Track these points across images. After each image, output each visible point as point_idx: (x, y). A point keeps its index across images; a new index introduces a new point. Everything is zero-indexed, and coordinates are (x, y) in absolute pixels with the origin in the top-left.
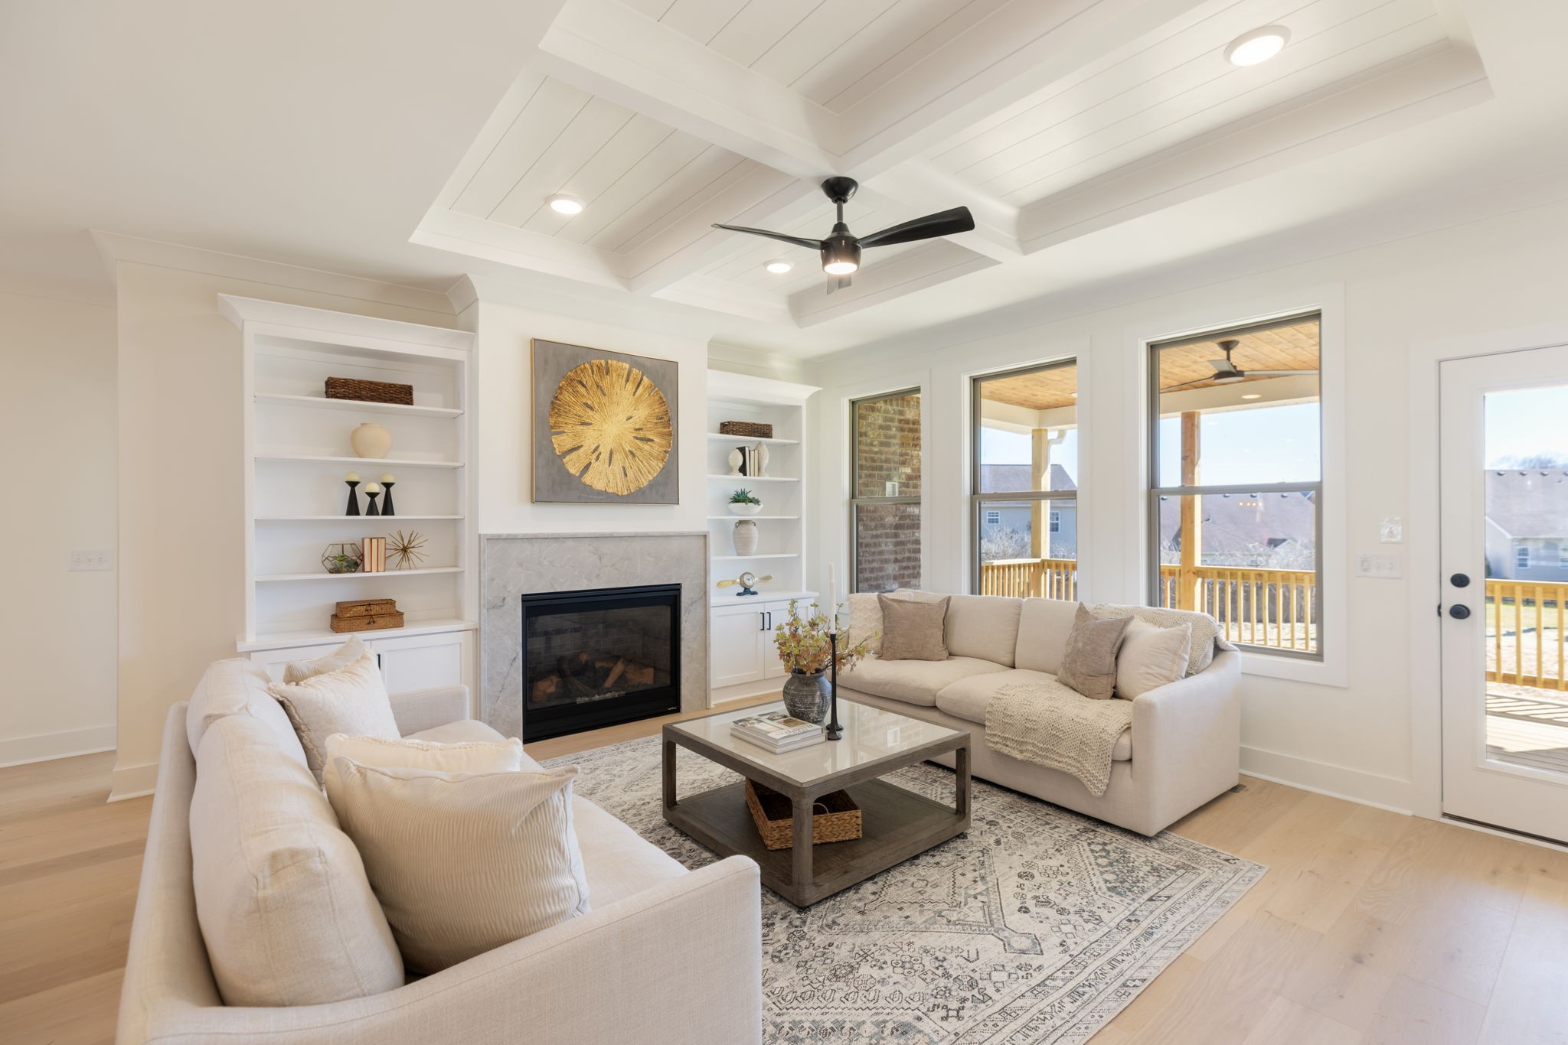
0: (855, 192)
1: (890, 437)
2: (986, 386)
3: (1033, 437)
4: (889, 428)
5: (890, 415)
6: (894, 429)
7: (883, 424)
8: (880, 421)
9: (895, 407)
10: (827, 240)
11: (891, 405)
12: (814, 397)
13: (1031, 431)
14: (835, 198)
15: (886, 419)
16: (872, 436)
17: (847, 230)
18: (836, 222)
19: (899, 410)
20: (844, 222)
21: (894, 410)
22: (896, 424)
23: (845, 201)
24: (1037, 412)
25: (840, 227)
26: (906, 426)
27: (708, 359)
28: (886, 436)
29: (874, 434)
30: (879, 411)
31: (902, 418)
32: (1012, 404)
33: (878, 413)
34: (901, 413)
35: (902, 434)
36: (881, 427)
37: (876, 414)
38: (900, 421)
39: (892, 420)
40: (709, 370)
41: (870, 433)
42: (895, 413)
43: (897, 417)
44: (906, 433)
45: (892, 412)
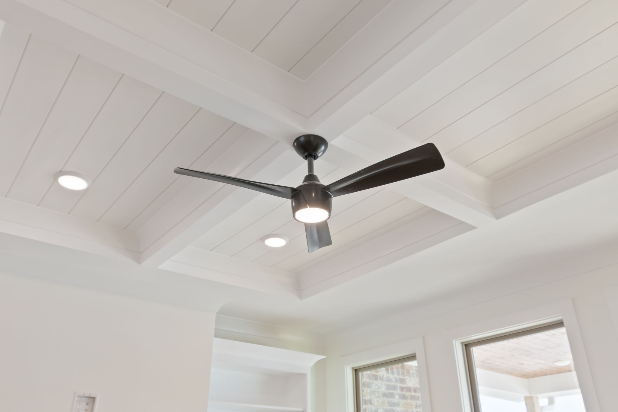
0: (324, 151)
1: (395, 405)
2: (476, 351)
3: (526, 404)
4: (392, 395)
5: (393, 384)
6: (397, 397)
7: (387, 391)
8: (383, 389)
9: (396, 376)
10: (298, 187)
11: (393, 373)
12: (318, 364)
13: (523, 398)
14: (306, 154)
15: (388, 387)
16: (376, 404)
17: (318, 181)
18: (307, 174)
19: (400, 378)
20: (315, 174)
21: (395, 378)
22: (399, 391)
23: (315, 157)
24: (526, 380)
25: (311, 177)
26: (408, 394)
27: (215, 329)
28: (390, 404)
29: (378, 401)
30: (381, 379)
31: (403, 386)
32: (502, 373)
33: (380, 381)
34: (402, 381)
35: (405, 401)
36: (385, 395)
37: (379, 382)
38: (402, 389)
39: (395, 388)
40: (216, 340)
41: (374, 401)
42: (396, 381)
43: (399, 385)
44: (409, 401)
45: (394, 380)
